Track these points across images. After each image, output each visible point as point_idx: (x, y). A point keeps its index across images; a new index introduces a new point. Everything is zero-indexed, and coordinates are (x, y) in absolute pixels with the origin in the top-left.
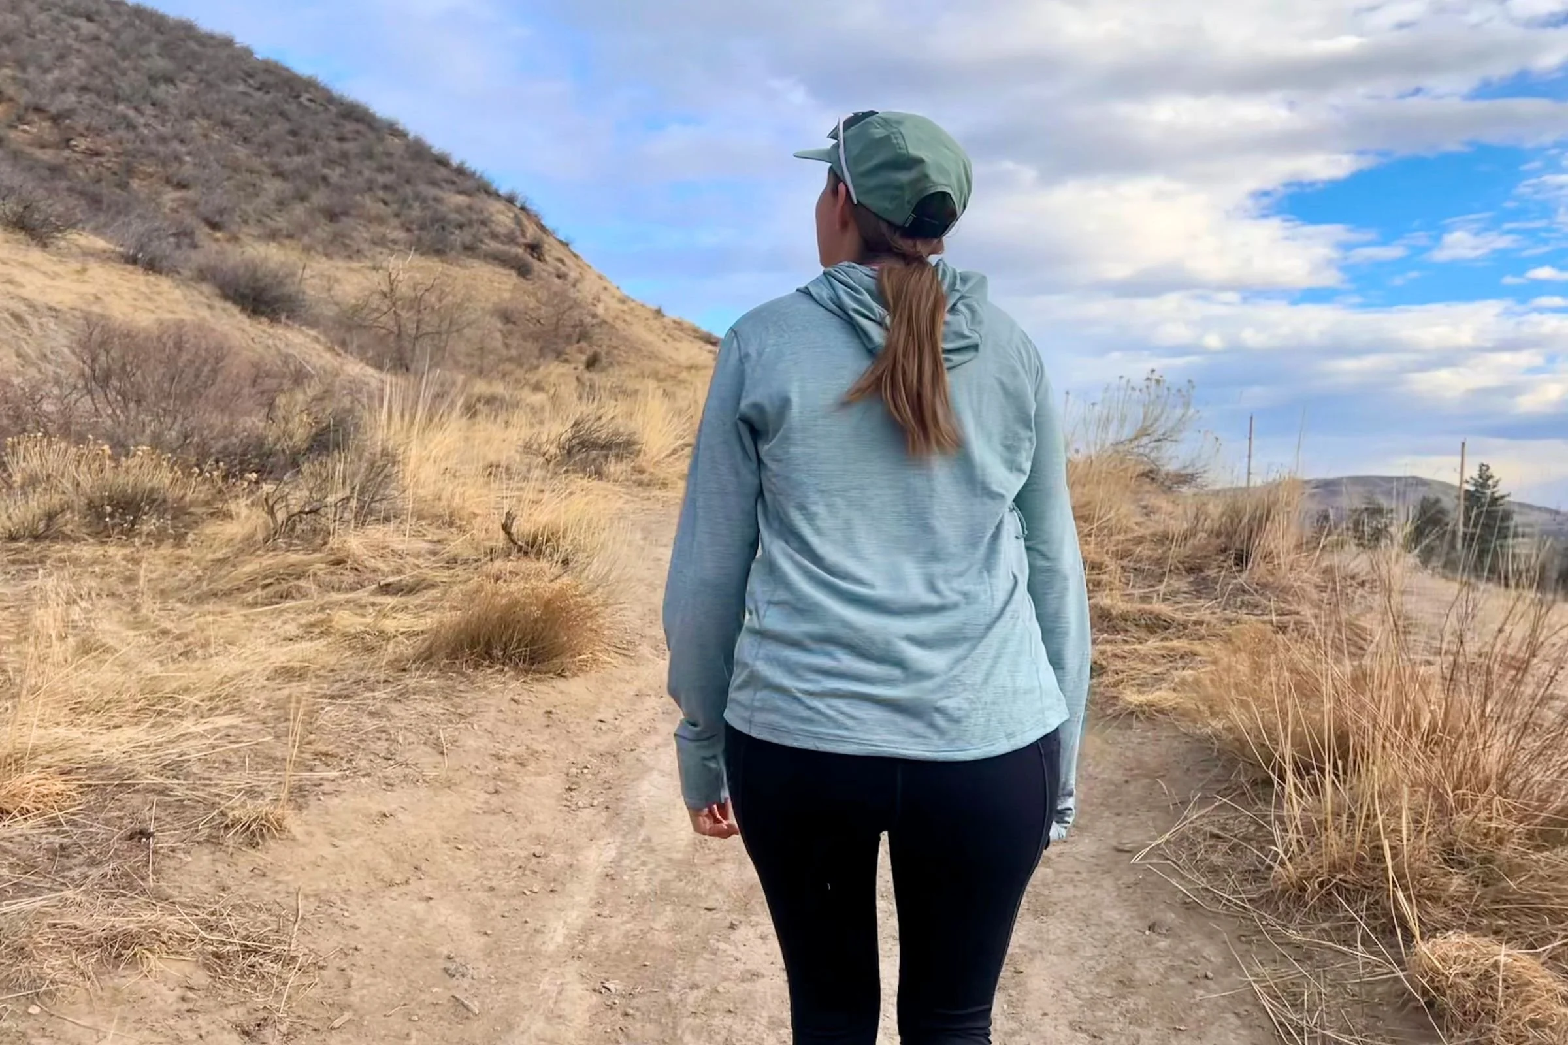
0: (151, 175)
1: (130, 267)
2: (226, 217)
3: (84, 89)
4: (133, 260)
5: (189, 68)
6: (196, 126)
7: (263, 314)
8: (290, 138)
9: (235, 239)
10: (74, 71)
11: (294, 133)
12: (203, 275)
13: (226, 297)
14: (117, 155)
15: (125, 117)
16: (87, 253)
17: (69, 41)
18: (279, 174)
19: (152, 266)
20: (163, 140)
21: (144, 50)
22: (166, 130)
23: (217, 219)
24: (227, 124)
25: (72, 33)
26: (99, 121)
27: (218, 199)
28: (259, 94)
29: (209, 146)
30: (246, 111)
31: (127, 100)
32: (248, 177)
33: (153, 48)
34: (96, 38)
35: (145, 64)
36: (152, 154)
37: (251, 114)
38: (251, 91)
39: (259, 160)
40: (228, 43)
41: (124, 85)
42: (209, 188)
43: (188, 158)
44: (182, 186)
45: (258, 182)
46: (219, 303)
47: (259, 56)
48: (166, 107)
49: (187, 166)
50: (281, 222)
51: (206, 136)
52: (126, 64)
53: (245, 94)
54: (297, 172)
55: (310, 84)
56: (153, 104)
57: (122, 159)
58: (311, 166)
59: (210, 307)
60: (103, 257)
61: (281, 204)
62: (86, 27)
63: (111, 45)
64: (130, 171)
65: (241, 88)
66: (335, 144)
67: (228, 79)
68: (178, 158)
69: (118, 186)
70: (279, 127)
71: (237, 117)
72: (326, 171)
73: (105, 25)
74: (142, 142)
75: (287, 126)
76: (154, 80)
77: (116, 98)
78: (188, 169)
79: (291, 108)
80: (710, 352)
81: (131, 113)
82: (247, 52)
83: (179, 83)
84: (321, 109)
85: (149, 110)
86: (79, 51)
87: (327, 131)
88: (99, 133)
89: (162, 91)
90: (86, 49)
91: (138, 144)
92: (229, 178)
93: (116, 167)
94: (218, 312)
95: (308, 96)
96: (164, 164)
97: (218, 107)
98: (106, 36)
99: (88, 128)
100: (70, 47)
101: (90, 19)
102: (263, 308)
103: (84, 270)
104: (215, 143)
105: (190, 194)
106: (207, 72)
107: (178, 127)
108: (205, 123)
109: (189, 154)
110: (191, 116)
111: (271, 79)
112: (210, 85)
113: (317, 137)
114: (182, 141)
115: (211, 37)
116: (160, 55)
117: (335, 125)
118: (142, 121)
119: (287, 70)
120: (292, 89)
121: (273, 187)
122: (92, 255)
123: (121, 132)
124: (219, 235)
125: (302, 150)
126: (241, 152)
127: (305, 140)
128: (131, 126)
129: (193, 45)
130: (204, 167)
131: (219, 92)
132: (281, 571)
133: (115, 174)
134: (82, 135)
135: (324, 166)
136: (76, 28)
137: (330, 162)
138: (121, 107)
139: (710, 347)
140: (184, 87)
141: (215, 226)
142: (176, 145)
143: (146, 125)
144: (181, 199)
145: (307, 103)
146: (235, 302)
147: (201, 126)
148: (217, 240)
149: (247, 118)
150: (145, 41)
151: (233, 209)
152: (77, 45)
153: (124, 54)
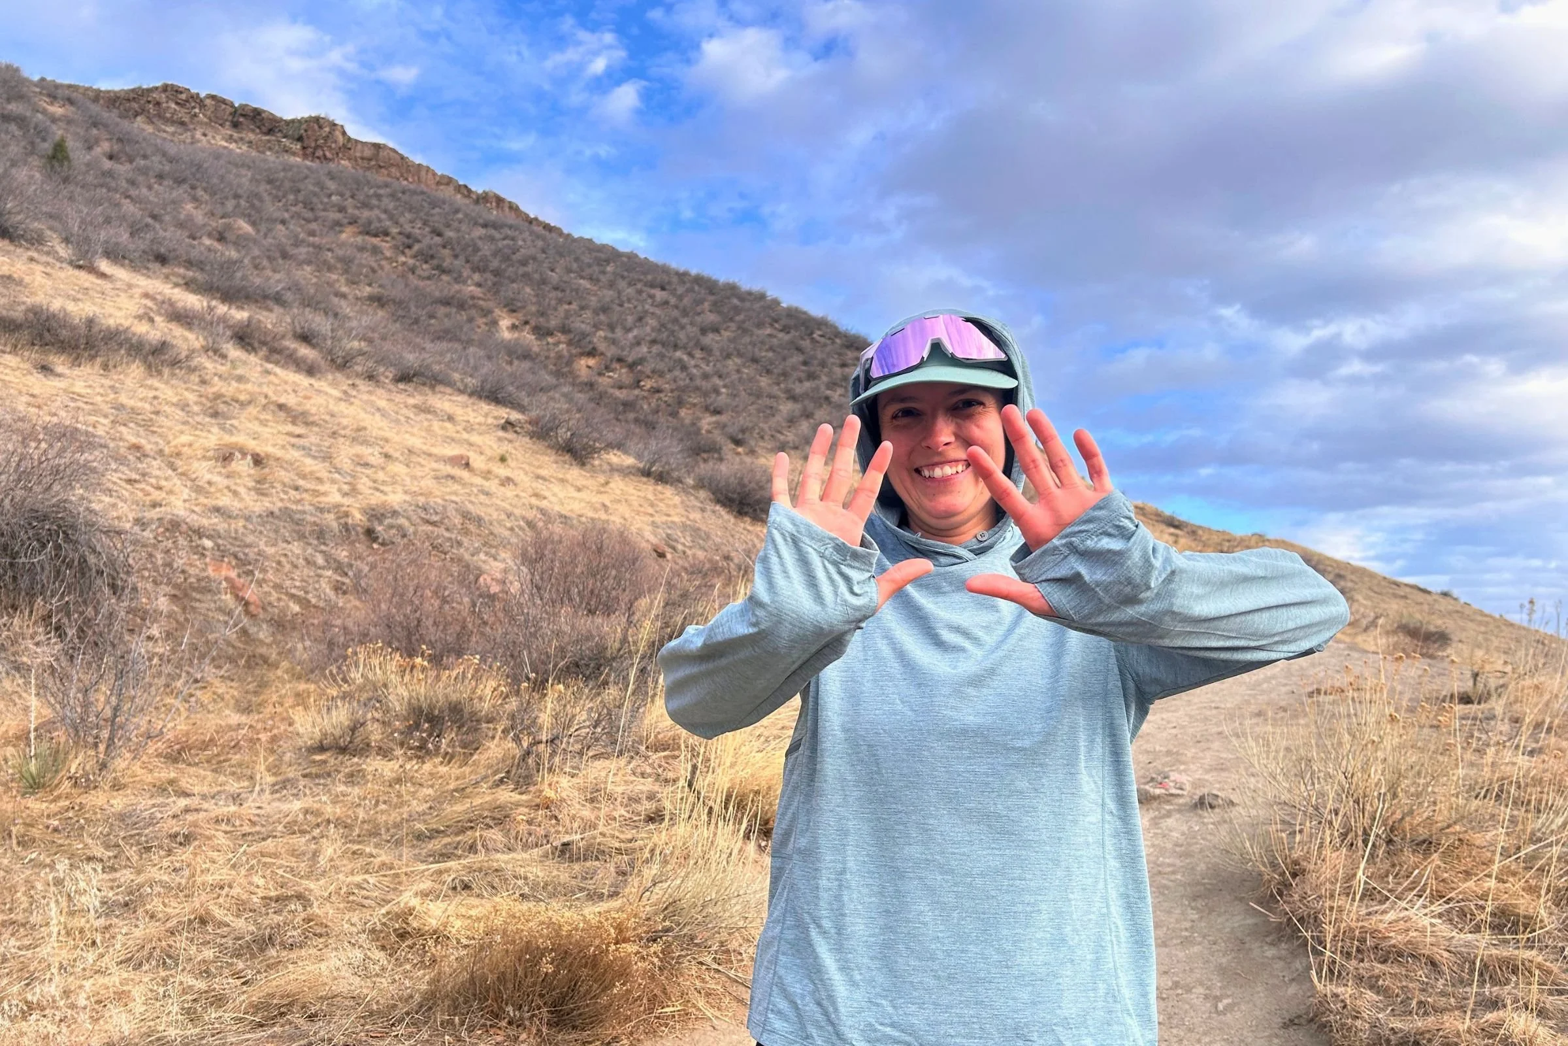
0: (695, 405)
1: (644, 479)
2: (747, 435)
3: (654, 342)
4: (647, 473)
5: (731, 320)
6: (732, 364)
7: (746, 514)
8: (804, 368)
9: (752, 452)
10: (648, 329)
11: (805, 363)
12: (701, 484)
13: (718, 501)
14: (672, 391)
15: (680, 360)
16: (614, 469)
17: (647, 307)
18: (793, 398)
19: (662, 478)
20: (706, 376)
21: (699, 309)
22: (708, 369)
23: (740, 436)
24: (755, 360)
25: (650, 301)
26: (661, 366)
27: (743, 420)
28: (781, 335)
29: (740, 379)
30: (771, 349)
31: (685, 348)
32: (768, 402)
33: (706, 305)
34: (666, 303)
35: (698, 319)
36: (697, 389)
37: (774, 351)
38: (775, 332)
39: (776, 388)
40: (762, 296)
41: (682, 335)
42: (737, 412)
43: (723, 390)
44: (717, 412)
45: (775, 404)
46: (710, 507)
47: (784, 305)
48: (711, 350)
49: (723, 396)
50: (790, 436)
51: (738, 371)
52: (684, 321)
53: (770, 335)
54: (805, 395)
55: (821, 323)
56: (702, 349)
57: (676, 394)
58: (817, 389)
59: (703, 510)
60: (625, 472)
61: (792, 421)
62: (660, 295)
63: (676, 307)
64: (680, 403)
65: (768, 331)
66: (838, 371)
67: (760, 325)
68: (716, 391)
69: (671, 415)
70: (796, 359)
71: (763, 354)
72: (828, 392)
73: (673, 292)
74: (691, 379)
75: (801, 358)
76: (704, 331)
77: (676, 347)
78: (723, 399)
79: (806, 344)
81: (685, 358)
82: (776, 302)
83: (723, 332)
84: (828, 342)
85: (698, 354)
86: (653, 314)
87: (834, 360)
88: (661, 374)
89: (709, 339)
90: (658, 311)
91: (688, 381)
92: (753, 403)
93: (670, 401)
94: (708, 514)
95: (819, 333)
96: (706, 394)
97: (750, 347)
98: (673, 301)
99: (653, 372)
100: (646, 312)
101: (663, 289)
102: (746, 509)
103: (607, 483)
104: (745, 376)
105: (723, 418)
106: (743, 322)
107: (719, 365)
108: (738, 361)
109: (725, 386)
110: (728, 356)
111: (792, 322)
112: (745, 331)
113: (823, 364)
114: (720, 377)
115: (750, 293)
116: (710, 311)
117: (840, 354)
118: (693, 362)
119: (805, 313)
120: (807, 328)
121: (786, 407)
122: (617, 470)
123: (677, 373)
124: (740, 450)
125: (811, 376)
126: (764, 381)
127: (815, 368)
128: (684, 368)
129: (735, 301)
130: (735, 396)
131: (752, 335)
133: (669, 405)
134: (648, 377)
135: (828, 388)
136: (652, 297)
137: (832, 385)
138: (678, 354)
140: (726, 334)
141: (738, 442)
142: (717, 381)
143: (696, 366)
144: (714, 423)
145: (818, 338)
146: (724, 505)
147: (736, 364)
148: (738, 454)
149: (770, 354)
150: (699, 302)
151: (753, 428)
152: (652, 310)
153: (685, 313)
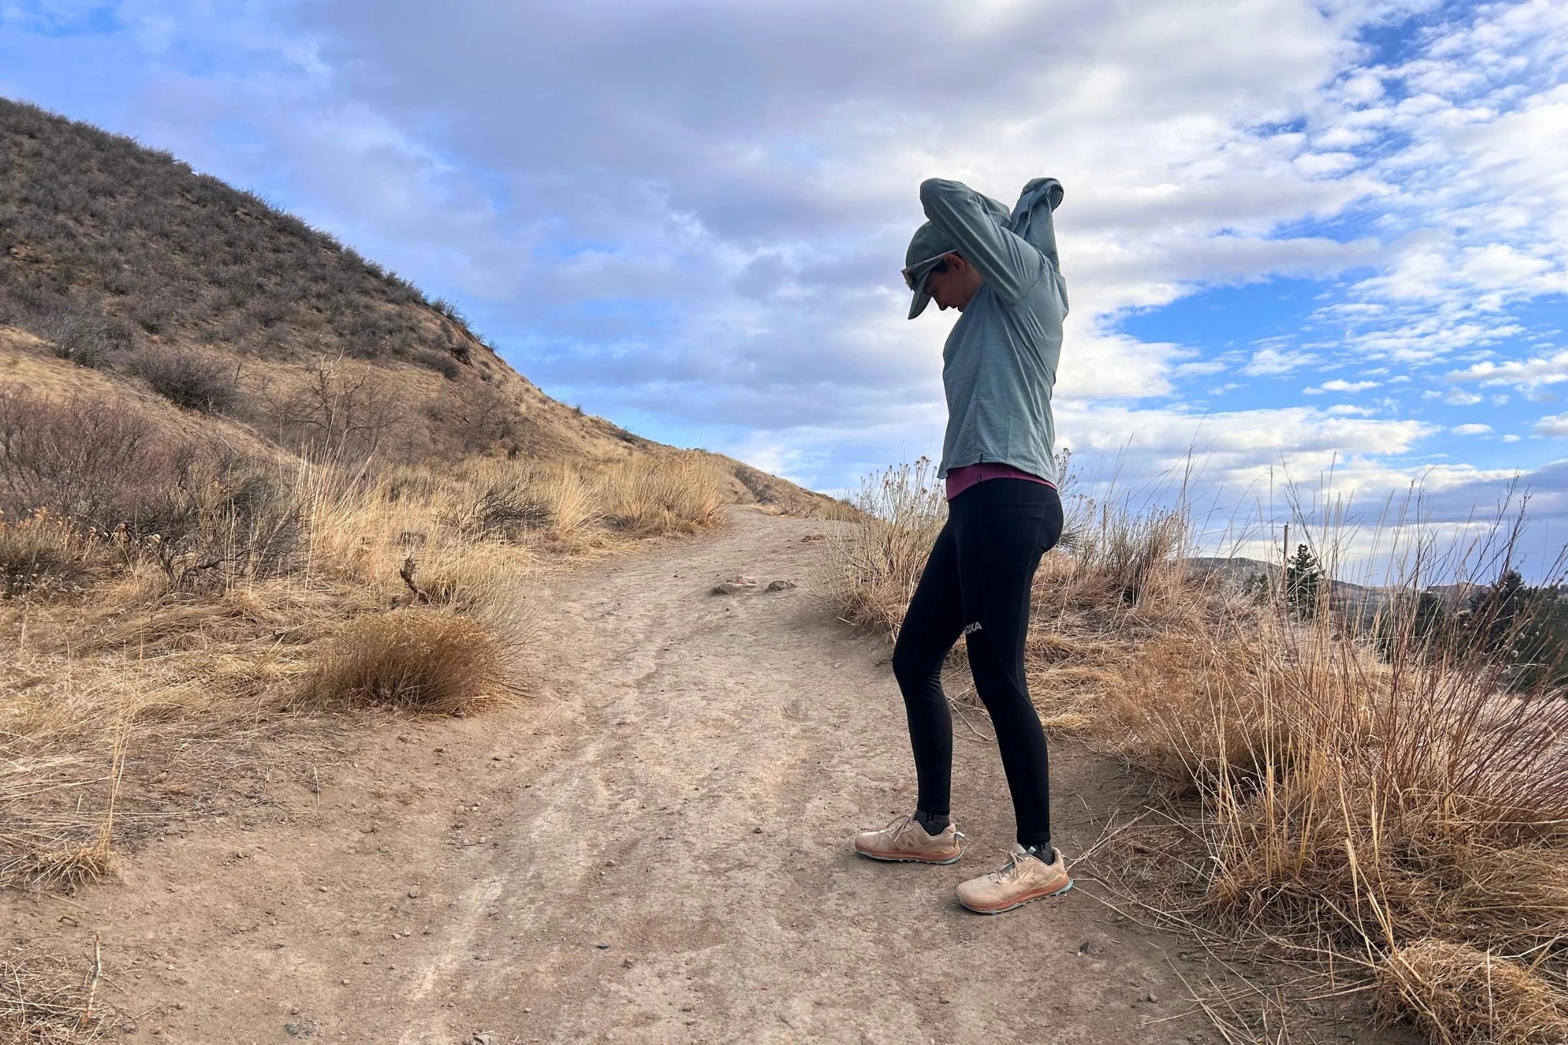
0: (89, 282)
1: (62, 361)
2: (163, 321)
3: (25, 200)
4: (66, 355)
5: (128, 183)
6: (135, 236)
7: (194, 406)
8: (228, 249)
9: (171, 341)
10: (16, 184)
11: (230, 244)
12: (134, 370)
13: (158, 391)
14: (57, 262)
15: (64, 226)
16: (18, 347)
17: (12, 157)
18: (217, 282)
19: (84, 360)
20: (101, 248)
21: (83, 166)
22: (104, 239)
23: (155, 322)
24: (164, 235)
25: (15, 149)
26: (39, 230)
27: (155, 303)
28: (195, 208)
29: (147, 255)
30: (183, 223)
31: (68, 211)
32: (186, 284)
33: (93, 163)
34: (38, 154)
35: (85, 178)
36: (91, 262)
37: (188, 226)
38: (188, 204)
39: (196, 269)
40: (166, 160)
41: (64, 196)
42: (147, 294)
43: (126, 266)
44: (121, 292)
45: (195, 288)
46: (150, 396)
47: (197, 173)
48: (105, 218)
49: (127, 274)
50: (217, 326)
51: (144, 245)
52: (66, 178)
53: (181, 207)
54: (232, 281)
55: (246, 199)
56: (92, 216)
57: (63, 266)
58: (247, 274)
59: (142, 399)
60: (35, 352)
61: (218, 309)
62: (28, 144)
63: (53, 160)
64: (70, 278)
65: (179, 201)
66: (271, 256)
67: (167, 193)
68: (117, 266)
69: (57, 291)
70: (217, 237)
71: (175, 228)
72: (261, 279)
73: (47, 142)
74: (81, 250)
75: (223, 237)
76: (93, 193)
77: (56, 209)
78: (127, 276)
79: (228, 221)
80: (625, 447)
81: (71, 223)
82: (185, 169)
83: (118, 197)
84: (256, 222)
85: (87, 220)
86: (21, 166)
87: (264, 243)
88: (40, 241)
89: (101, 203)
90: (28, 164)
91: (77, 252)
92: (166, 285)
93: (54, 274)
94: (149, 404)
95: (243, 210)
96: (103, 270)
97: (156, 218)
98: (47, 153)
99: (28, 237)
100: (12, 163)
101: (32, 136)
102: (194, 401)
103: (15, 363)
104: (152, 252)
105: (129, 299)
106: (145, 187)
107: (117, 236)
108: (143, 233)
109: (127, 262)
110: (129, 226)
111: (208, 194)
112: (148, 199)
113: (252, 247)
114: (120, 250)
115: (150, 154)
116: (100, 171)
117: (271, 238)
118: (81, 230)
119: (223, 185)
120: (228, 202)
121: (210, 293)
122: (24, 349)
123: (61, 241)
124: (156, 337)
125: (238, 259)
126: (179, 260)
127: (241, 249)
128: (70, 236)
129: (132, 162)
130: (142, 274)
131: (158, 204)
132: (174, 623)
133: (55, 280)
134: (22, 243)
135: (259, 274)
136: (18, 145)
137: (265, 271)
138: (61, 218)
139: (625, 443)
140: (123, 200)
141: (152, 329)
142: (114, 253)
143: (85, 235)
144: (118, 304)
145: (243, 217)
146: (166, 395)
147: (140, 237)
148: (154, 342)
149: (184, 229)
150: (84, 157)
151: (170, 314)
152: (19, 161)
153: (65, 168)
